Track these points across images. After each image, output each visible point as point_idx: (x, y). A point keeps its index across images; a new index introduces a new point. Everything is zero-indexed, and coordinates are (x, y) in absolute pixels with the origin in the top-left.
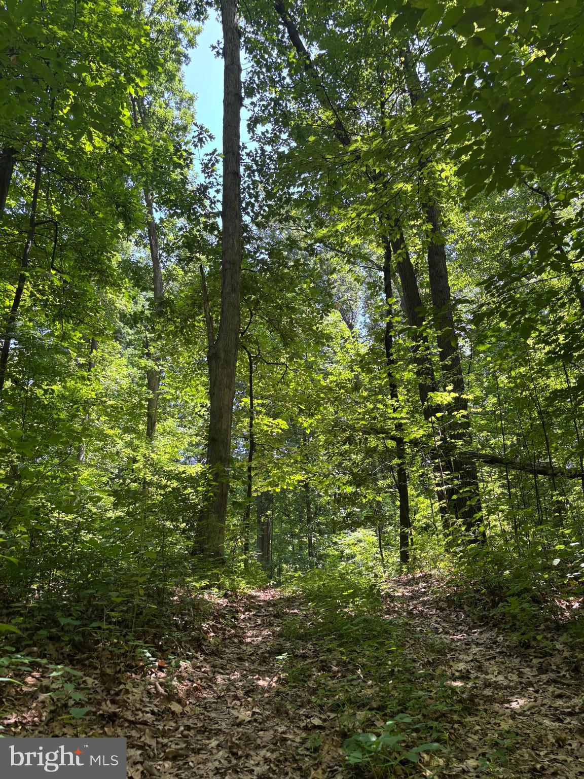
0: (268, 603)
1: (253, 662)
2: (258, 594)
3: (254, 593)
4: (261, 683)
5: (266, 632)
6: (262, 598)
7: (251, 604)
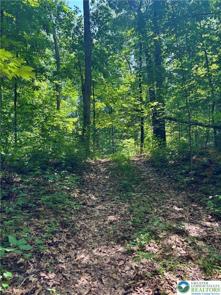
0: (104, 162)
1: (104, 174)
2: (101, 160)
3: (100, 160)
4: (106, 177)
5: (105, 169)
6: (102, 161)
7: (100, 162)
